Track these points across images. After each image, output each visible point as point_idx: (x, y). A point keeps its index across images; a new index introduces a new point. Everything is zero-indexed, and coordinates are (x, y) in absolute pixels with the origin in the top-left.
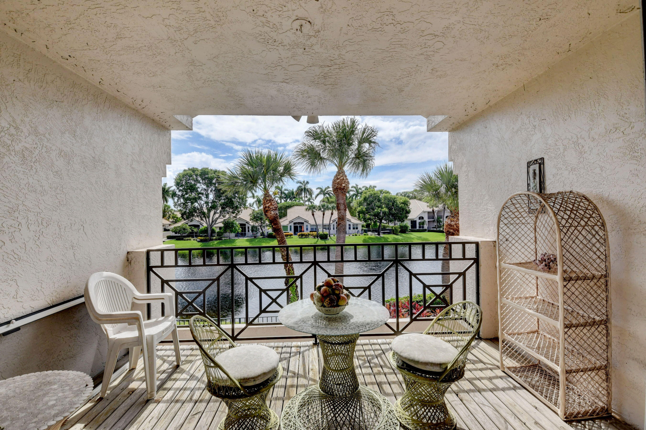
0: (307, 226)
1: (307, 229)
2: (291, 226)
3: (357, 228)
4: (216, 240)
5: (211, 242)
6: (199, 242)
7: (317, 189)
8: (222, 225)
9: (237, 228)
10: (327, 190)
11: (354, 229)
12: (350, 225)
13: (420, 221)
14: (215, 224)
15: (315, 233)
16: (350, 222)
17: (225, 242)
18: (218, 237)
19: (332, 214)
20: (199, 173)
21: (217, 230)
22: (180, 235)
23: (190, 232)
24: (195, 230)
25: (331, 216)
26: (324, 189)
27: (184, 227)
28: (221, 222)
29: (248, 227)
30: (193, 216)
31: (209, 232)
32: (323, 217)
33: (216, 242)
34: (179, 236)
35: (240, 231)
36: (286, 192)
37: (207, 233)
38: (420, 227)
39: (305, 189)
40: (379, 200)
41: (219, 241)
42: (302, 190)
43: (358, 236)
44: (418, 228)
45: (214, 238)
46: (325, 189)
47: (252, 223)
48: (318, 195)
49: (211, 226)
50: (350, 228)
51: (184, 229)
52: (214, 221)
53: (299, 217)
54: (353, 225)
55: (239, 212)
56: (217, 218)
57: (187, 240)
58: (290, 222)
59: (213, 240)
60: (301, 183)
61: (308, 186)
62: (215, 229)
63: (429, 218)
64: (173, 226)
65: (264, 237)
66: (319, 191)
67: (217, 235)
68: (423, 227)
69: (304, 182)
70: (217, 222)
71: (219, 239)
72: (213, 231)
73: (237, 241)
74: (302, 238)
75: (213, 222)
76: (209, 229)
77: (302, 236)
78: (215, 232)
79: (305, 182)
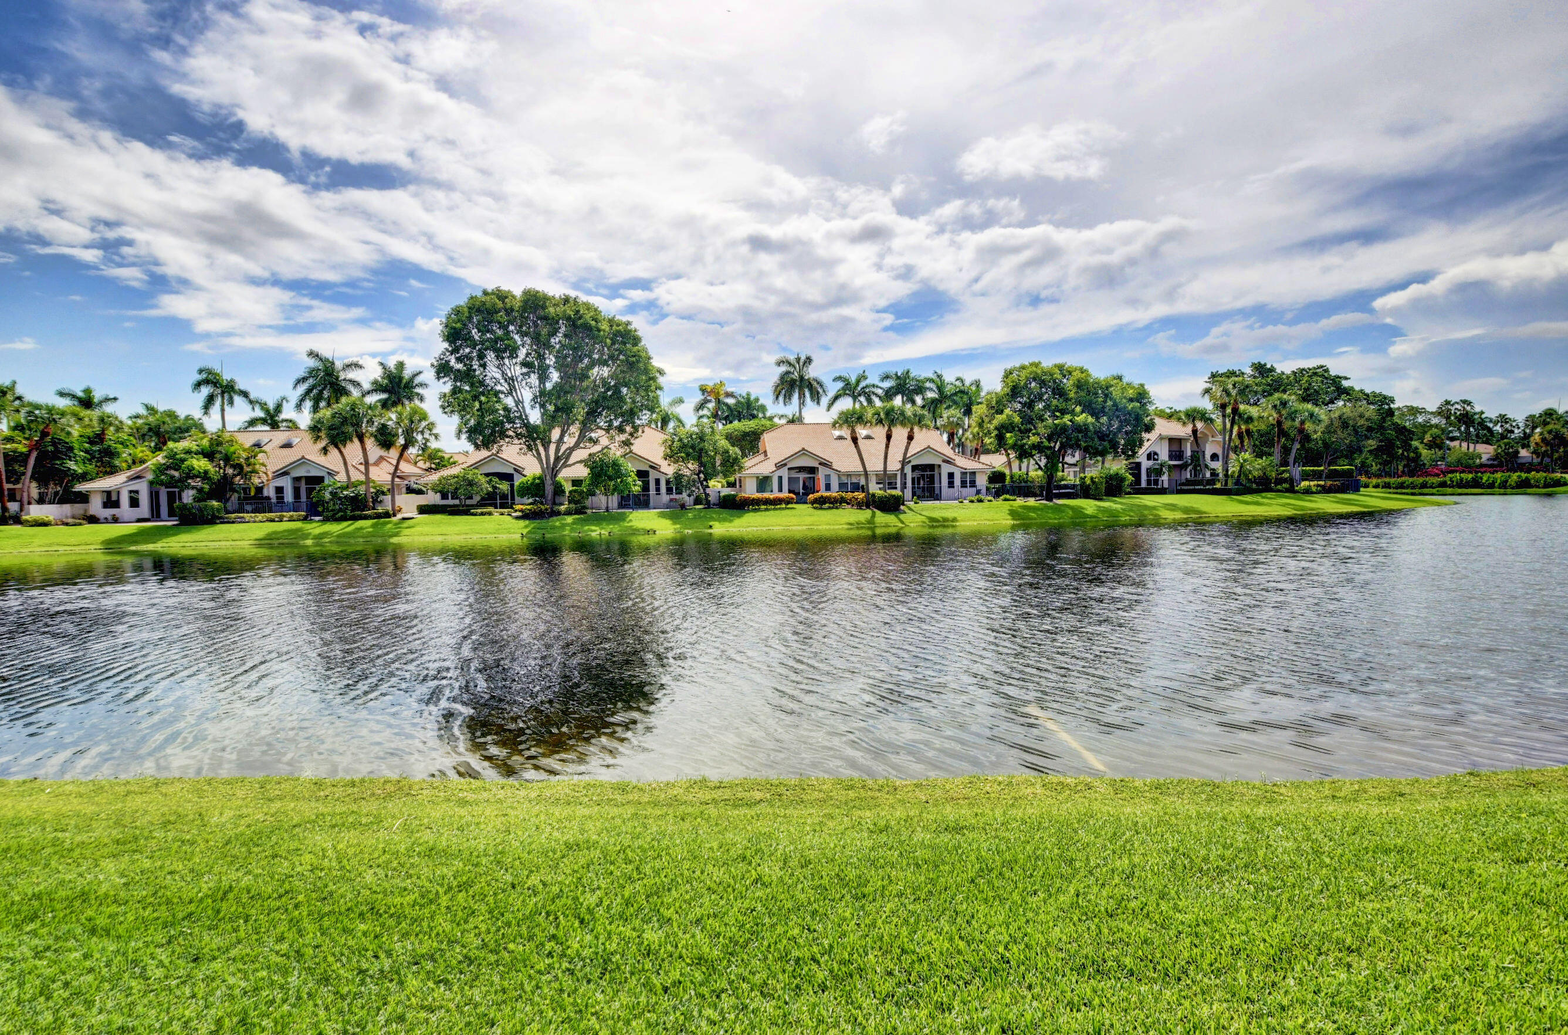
0: (828, 477)
1: (828, 487)
2: (780, 478)
3: (973, 484)
4: (568, 513)
5: (555, 518)
6: (517, 518)
7: (834, 380)
8: (582, 472)
9: (630, 479)
10: (862, 384)
11: (964, 484)
12: (951, 476)
13: (1151, 463)
14: (565, 465)
15: (860, 495)
16: (955, 465)
17: (598, 519)
18: (573, 506)
19: (910, 438)
20: (517, 305)
21: (568, 487)
22: (457, 502)
23: (488, 493)
24: (504, 487)
25: (909, 444)
26: (853, 380)
27: (470, 477)
28: (580, 462)
29: (658, 481)
30: (503, 434)
31: (549, 489)
32: (887, 446)
33: (569, 519)
34: (454, 506)
35: (636, 489)
36: (731, 401)
37: (543, 496)
38: (1149, 482)
39: (802, 378)
40: (1059, 392)
41: (577, 516)
42: (792, 384)
43: (986, 504)
44: (1144, 484)
45: (563, 508)
46: (858, 382)
47: (669, 469)
48: (836, 398)
49: (554, 473)
50: (951, 484)
51: (471, 483)
52: (562, 459)
53: (804, 452)
54: (964, 474)
55: (636, 429)
56: (571, 450)
57: (482, 514)
58: (780, 466)
59: (558, 513)
60: (790, 364)
61: (812, 372)
62: (564, 483)
63: (1171, 458)
64: (434, 477)
65: (709, 507)
66: (840, 385)
67: (570, 503)
68: (1156, 482)
69: (798, 360)
70: (571, 461)
71: (578, 512)
72: (559, 490)
73: (631, 517)
74: (821, 508)
75: (557, 459)
76: (548, 481)
77: (821, 503)
78: (563, 492)
79: (803, 358)
